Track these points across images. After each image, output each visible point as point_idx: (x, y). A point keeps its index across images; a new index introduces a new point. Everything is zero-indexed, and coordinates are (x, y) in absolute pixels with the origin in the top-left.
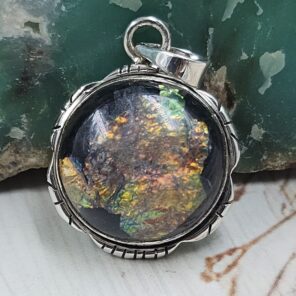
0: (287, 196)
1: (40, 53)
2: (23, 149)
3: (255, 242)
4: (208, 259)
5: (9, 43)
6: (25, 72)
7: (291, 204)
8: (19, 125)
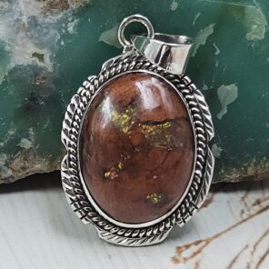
0: (246, 205)
1: (44, 78)
2: (31, 157)
3: (216, 236)
4: (179, 248)
5: (20, 70)
6: (32, 94)
7: (249, 210)
8: (27, 137)
